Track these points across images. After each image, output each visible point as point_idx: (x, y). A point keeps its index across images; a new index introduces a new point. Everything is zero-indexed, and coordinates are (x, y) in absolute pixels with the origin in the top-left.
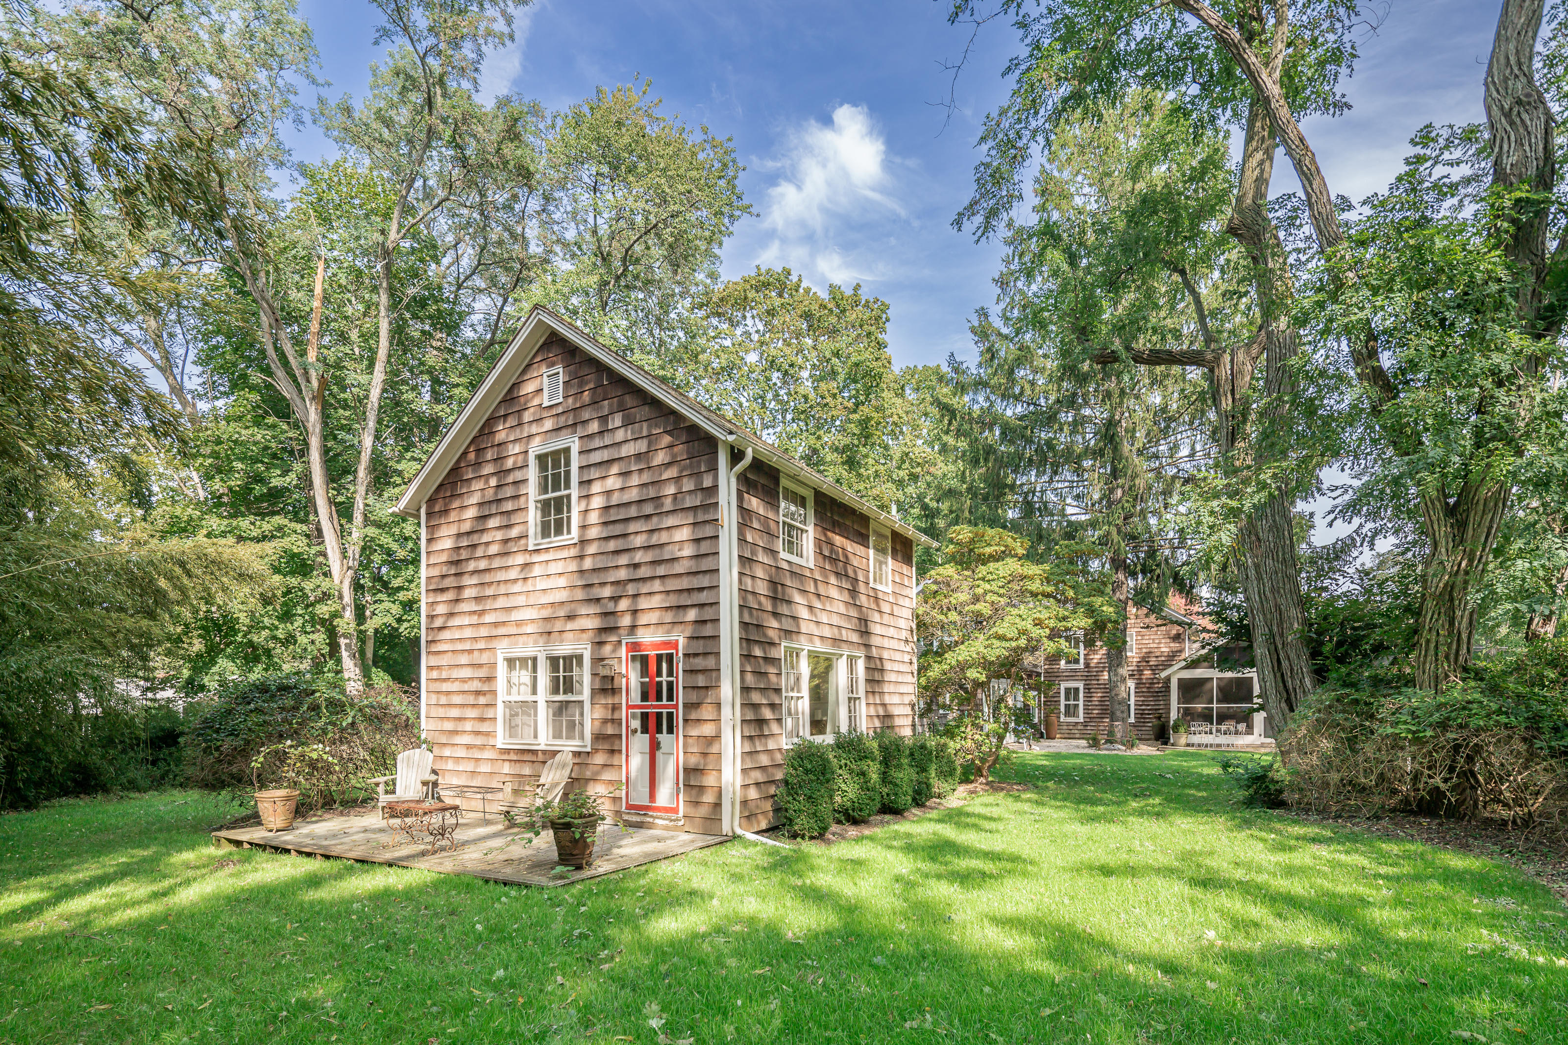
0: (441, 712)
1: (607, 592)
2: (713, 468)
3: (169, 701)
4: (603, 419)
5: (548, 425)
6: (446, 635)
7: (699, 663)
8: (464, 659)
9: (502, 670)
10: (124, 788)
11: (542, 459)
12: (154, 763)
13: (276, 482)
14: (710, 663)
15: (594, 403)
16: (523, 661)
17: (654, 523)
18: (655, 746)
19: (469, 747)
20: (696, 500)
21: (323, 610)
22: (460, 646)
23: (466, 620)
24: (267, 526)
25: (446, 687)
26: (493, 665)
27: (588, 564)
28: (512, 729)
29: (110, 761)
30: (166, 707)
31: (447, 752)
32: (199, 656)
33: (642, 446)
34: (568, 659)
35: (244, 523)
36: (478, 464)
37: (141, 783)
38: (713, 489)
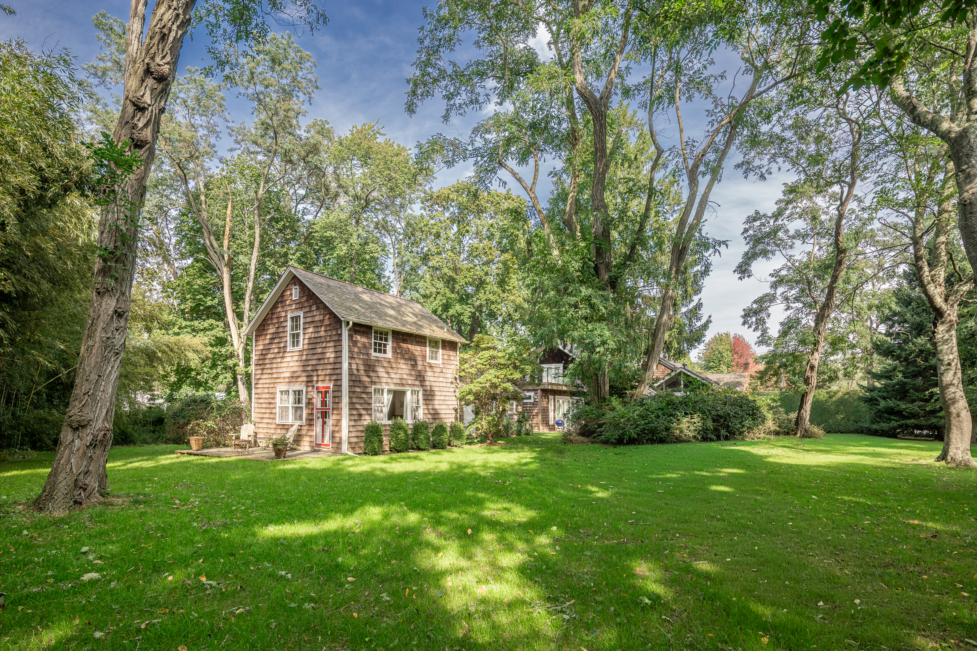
0: (259, 411)
1: (309, 368)
2: (341, 328)
3: (160, 404)
4: (310, 306)
5: (294, 307)
6: (261, 381)
7: (336, 394)
8: (266, 391)
9: (278, 395)
10: (142, 443)
11: (292, 318)
12: (154, 432)
13: (209, 303)
14: (339, 394)
15: (307, 301)
16: (285, 391)
17: (324, 345)
18: (324, 423)
19: (267, 423)
20: (335, 338)
21: (230, 362)
22: (265, 386)
23: (267, 376)
24: (206, 324)
25: (261, 401)
26: (275, 393)
27: (304, 358)
28: (282, 418)
29: (136, 431)
30: (158, 407)
31: (260, 425)
32: (174, 383)
33: (321, 317)
34: (299, 391)
35: (196, 323)
36: (272, 319)
37: (148, 440)
38: (341, 335)
